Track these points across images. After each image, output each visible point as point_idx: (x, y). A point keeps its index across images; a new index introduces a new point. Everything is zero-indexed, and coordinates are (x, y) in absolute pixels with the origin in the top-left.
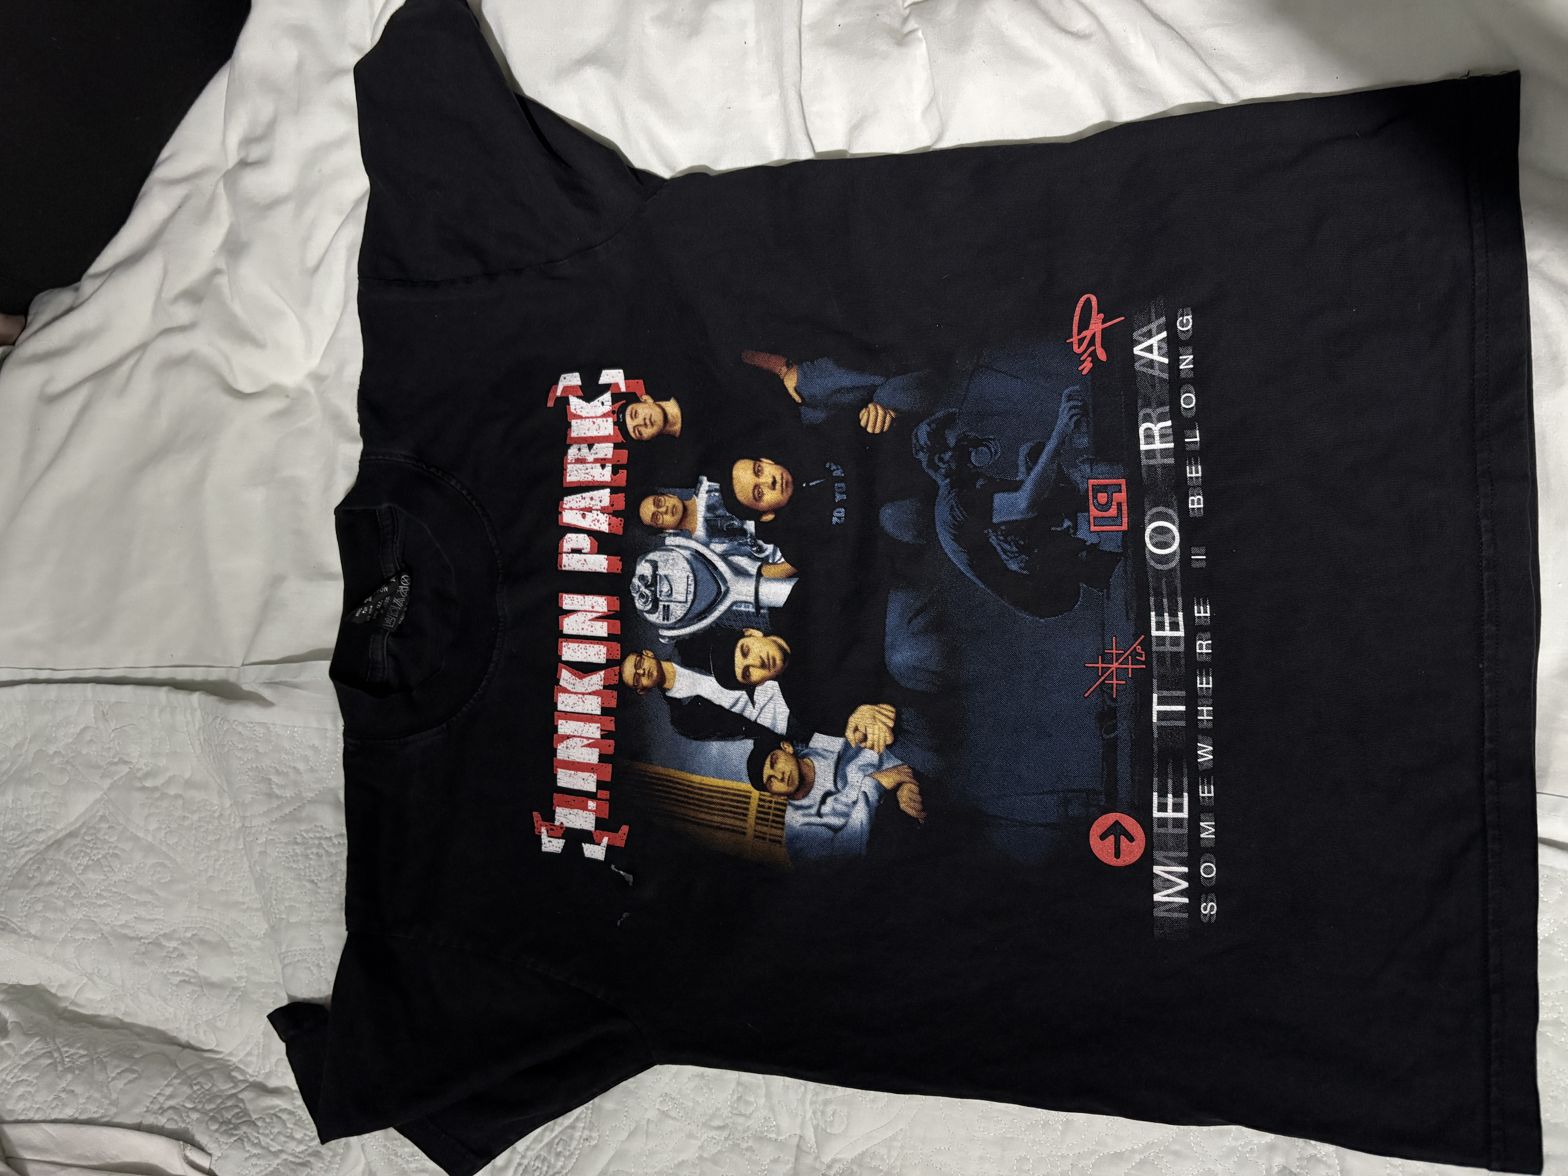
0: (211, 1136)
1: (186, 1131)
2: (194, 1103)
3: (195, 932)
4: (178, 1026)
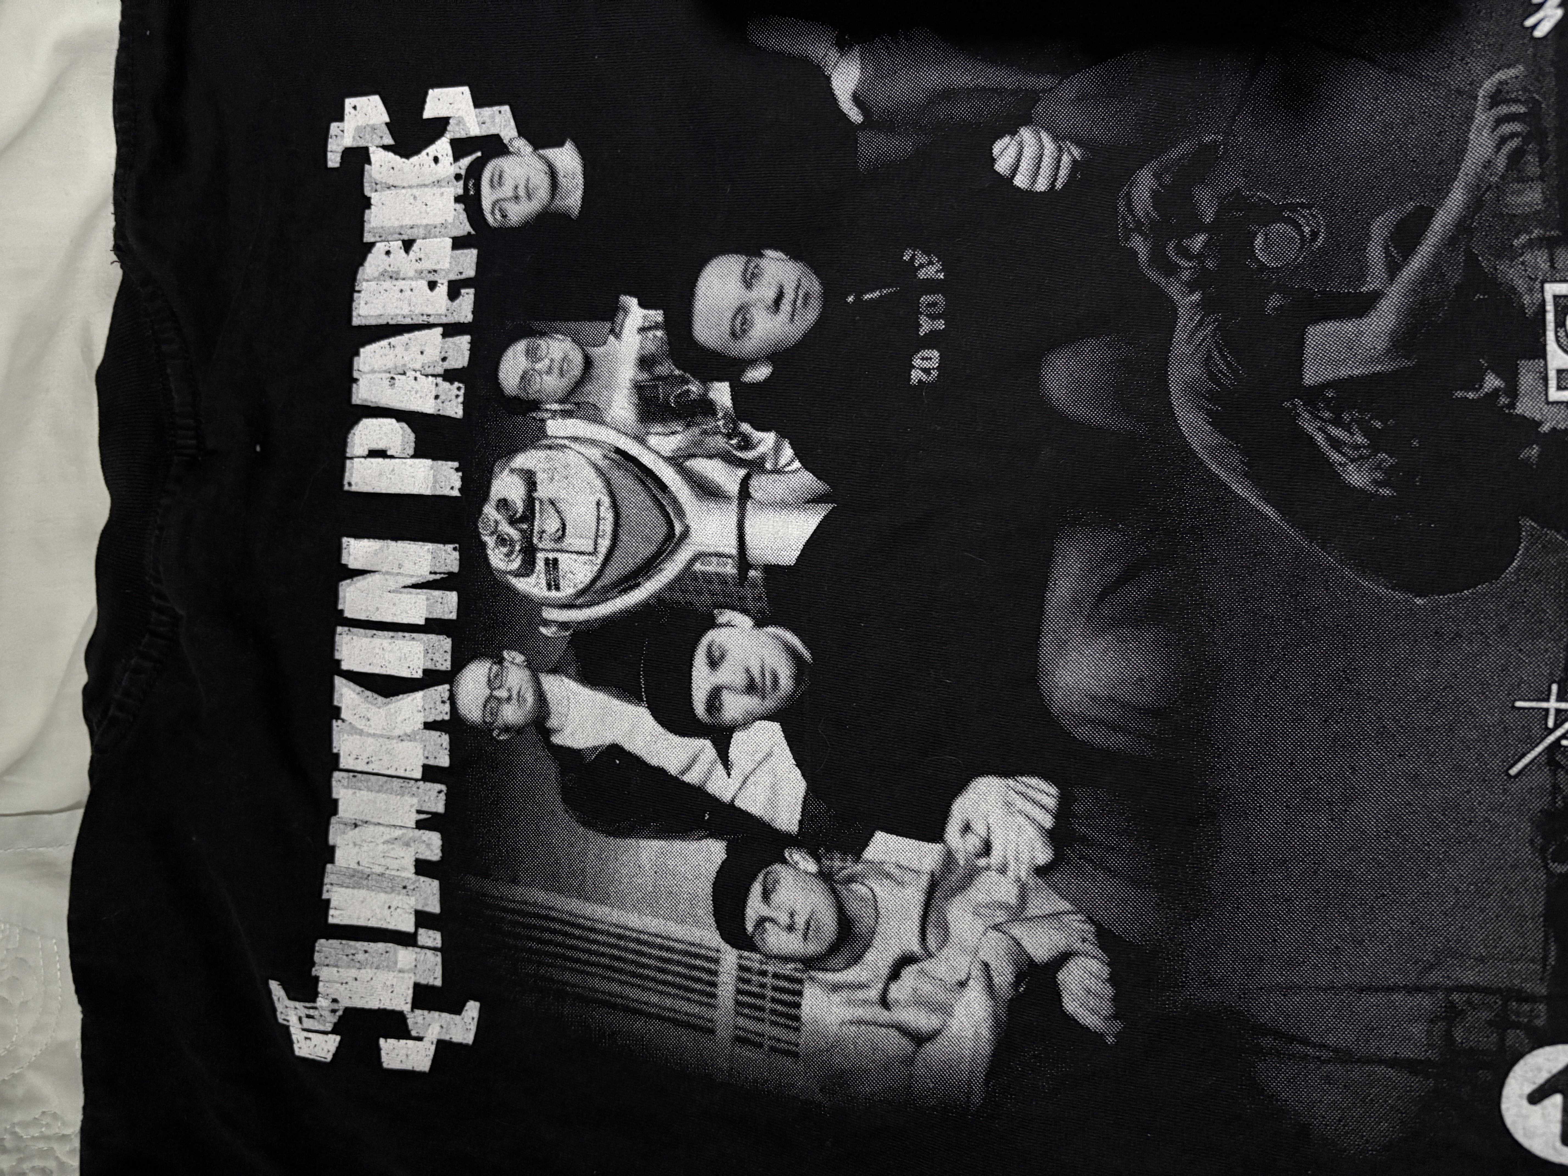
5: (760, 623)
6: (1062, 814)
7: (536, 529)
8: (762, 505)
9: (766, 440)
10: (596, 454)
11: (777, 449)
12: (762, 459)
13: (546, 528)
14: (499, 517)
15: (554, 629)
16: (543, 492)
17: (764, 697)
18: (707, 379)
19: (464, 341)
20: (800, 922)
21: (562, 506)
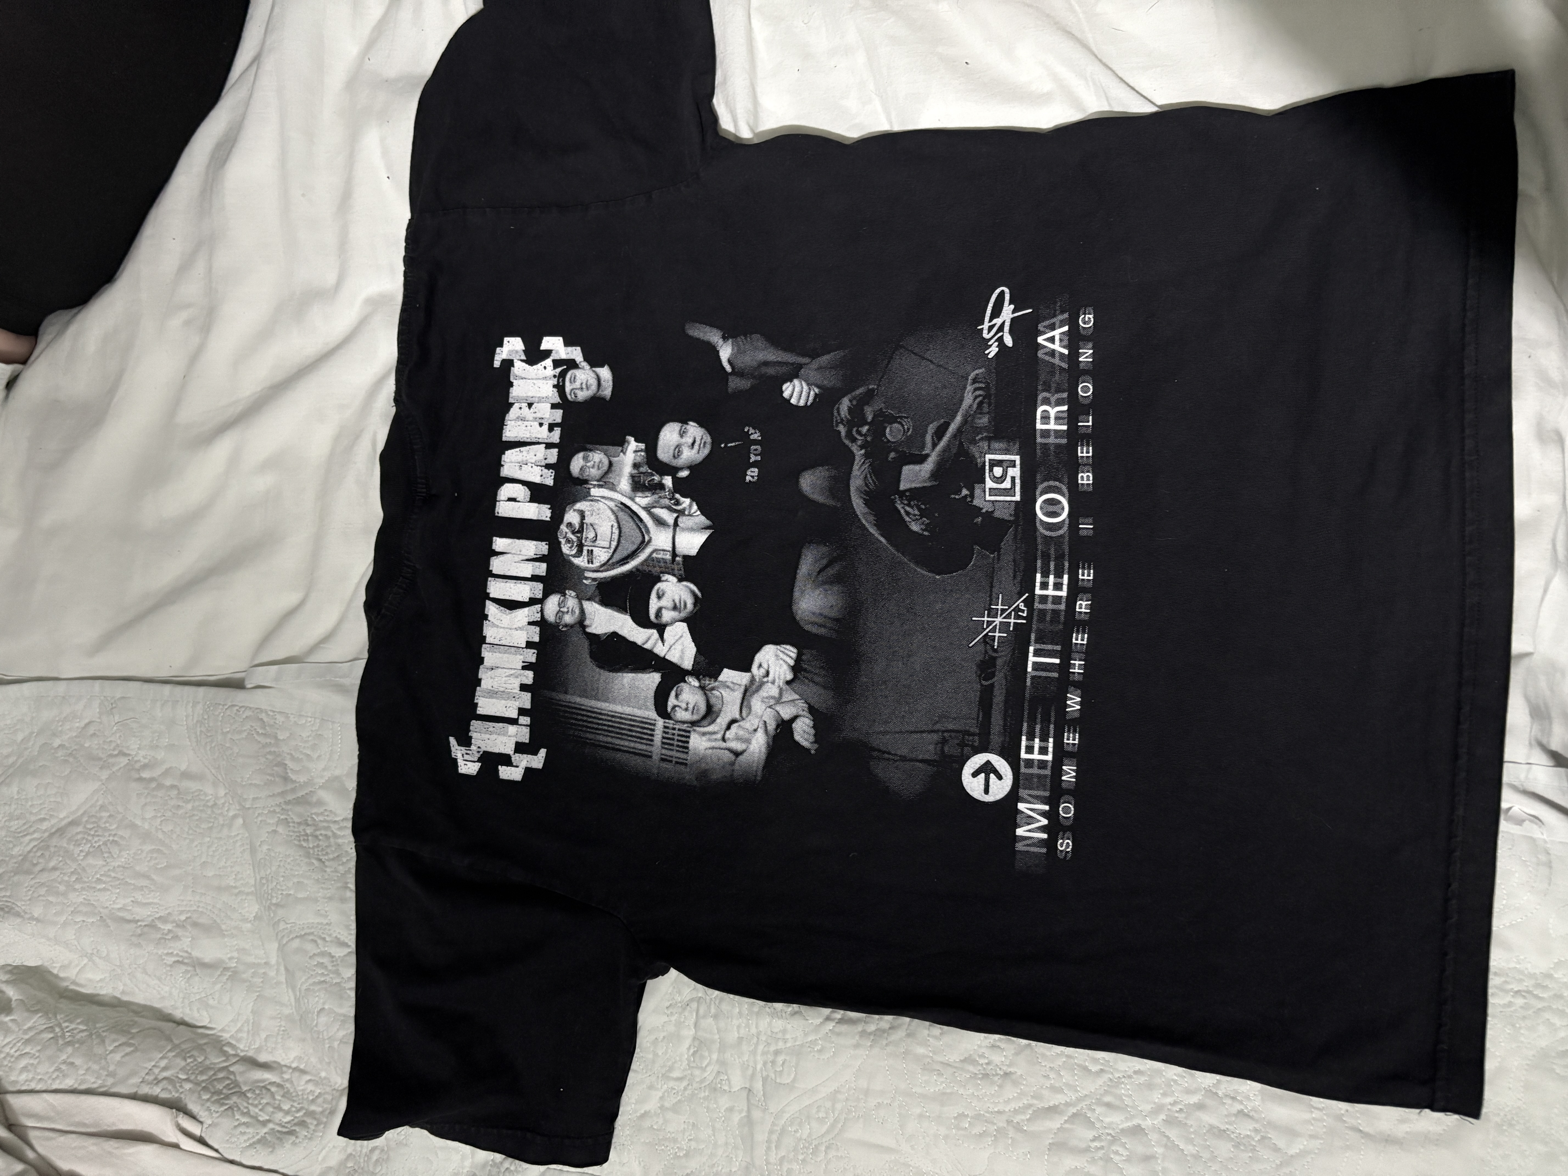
0: (203, 1105)
1: (179, 1100)
2: (187, 1074)
3: (189, 915)
4: (173, 1003)
5: (680, 580)
6: (798, 660)
7: (584, 536)
8: (683, 529)
9: (686, 502)
10: (612, 504)
11: (690, 506)
12: (684, 509)
13: (588, 536)
14: (567, 531)
15: (590, 581)
16: (587, 520)
17: (680, 612)
18: (662, 474)
19: (555, 451)
20: (691, 706)
21: (596, 527)
